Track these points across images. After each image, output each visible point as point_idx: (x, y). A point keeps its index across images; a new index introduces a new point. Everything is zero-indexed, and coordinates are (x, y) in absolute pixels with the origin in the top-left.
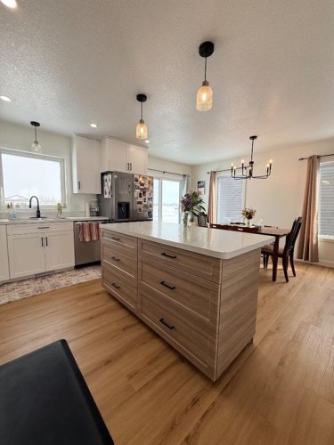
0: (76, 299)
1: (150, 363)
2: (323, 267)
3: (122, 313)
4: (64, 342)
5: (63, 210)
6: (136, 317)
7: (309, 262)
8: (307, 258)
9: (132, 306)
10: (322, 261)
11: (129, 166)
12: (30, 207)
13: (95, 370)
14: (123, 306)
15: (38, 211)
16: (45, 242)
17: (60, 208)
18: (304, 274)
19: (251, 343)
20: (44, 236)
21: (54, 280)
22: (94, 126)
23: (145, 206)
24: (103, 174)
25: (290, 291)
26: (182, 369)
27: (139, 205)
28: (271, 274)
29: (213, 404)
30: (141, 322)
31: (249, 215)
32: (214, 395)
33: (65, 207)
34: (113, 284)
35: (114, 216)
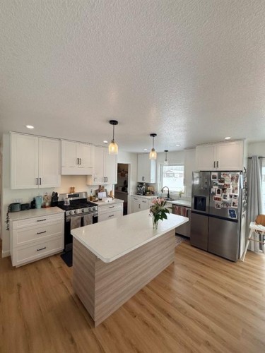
15: (168, 194)
17: (180, 193)
23: (225, 204)
27: (216, 201)
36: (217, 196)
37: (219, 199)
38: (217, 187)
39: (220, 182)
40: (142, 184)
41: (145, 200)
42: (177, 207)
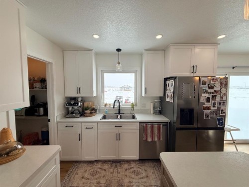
5: (135, 108)
11: (194, 69)
12: (114, 108)
15: (119, 110)
16: (118, 137)
17: (133, 105)
20: (118, 133)
22: (159, 37)
23: (215, 112)
27: (206, 111)
33: (136, 105)
35: (175, 119)
36: (207, 105)
37: (208, 108)
38: (207, 95)
39: (209, 88)
40: (75, 99)
41: (89, 125)
42: (150, 125)
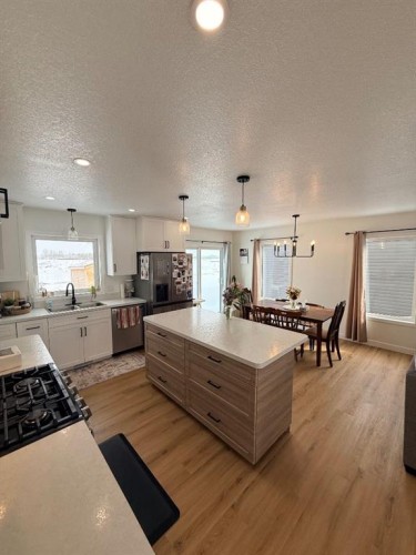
0: (123, 393)
1: (200, 452)
2: (372, 348)
3: (169, 407)
4: (122, 436)
5: (97, 293)
6: (184, 410)
7: (357, 341)
8: (355, 338)
9: (180, 400)
10: (370, 341)
11: (167, 244)
12: (67, 295)
13: (156, 459)
14: (170, 399)
15: (73, 298)
16: (83, 332)
17: (94, 291)
18: (350, 357)
19: (288, 431)
20: (82, 326)
21: (95, 371)
22: (132, 210)
23: (185, 286)
24: (139, 254)
25: (332, 377)
26: (228, 455)
27: (178, 286)
28: (315, 358)
29: (253, 482)
30: (189, 415)
31: (294, 296)
32: (253, 476)
33: (98, 289)
34: (160, 378)
35: (152, 298)
36: (178, 280)
37: (179, 283)
38: (177, 270)
39: (180, 264)
41: (31, 324)
42: (124, 309)
